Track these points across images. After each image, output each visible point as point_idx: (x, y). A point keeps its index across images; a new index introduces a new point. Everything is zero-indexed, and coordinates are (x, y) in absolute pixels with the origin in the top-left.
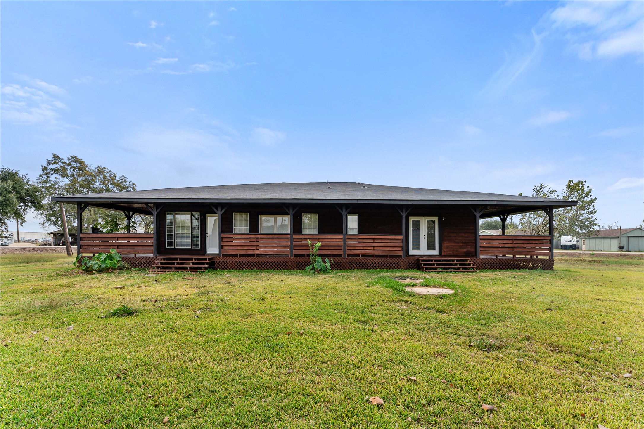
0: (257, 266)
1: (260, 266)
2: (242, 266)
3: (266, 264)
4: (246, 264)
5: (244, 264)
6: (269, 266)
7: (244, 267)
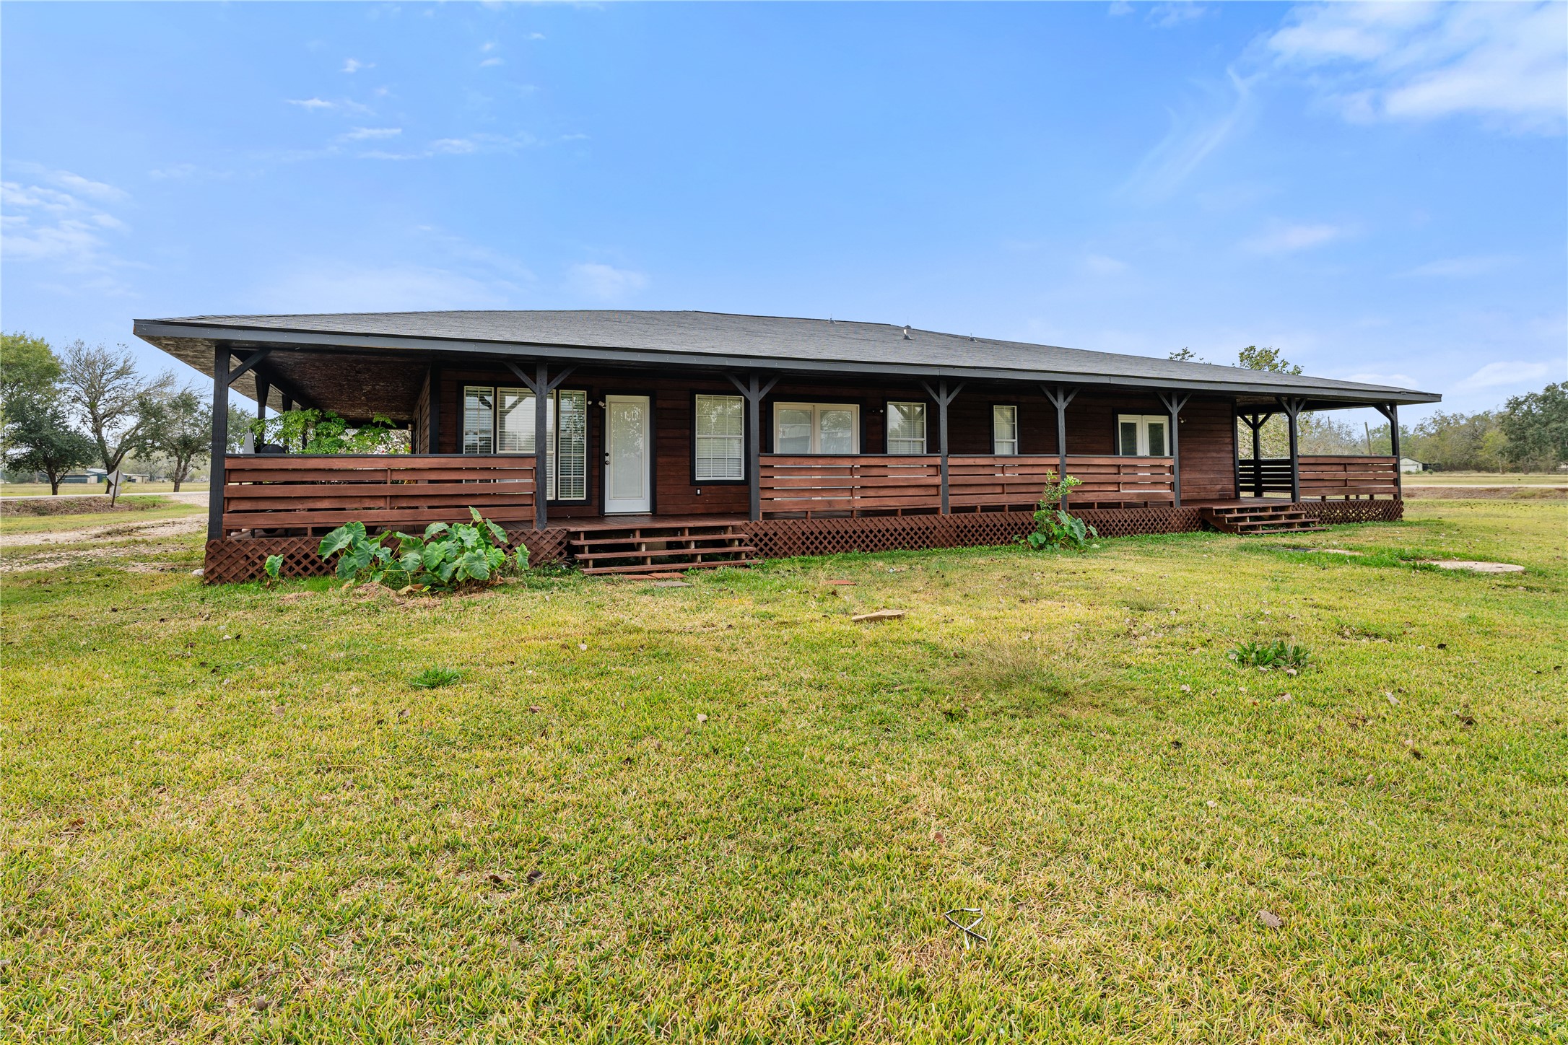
0: (859, 541)
1: (867, 541)
2: (821, 543)
3: (883, 535)
4: (830, 537)
5: (825, 538)
6: (892, 539)
7: (825, 548)
